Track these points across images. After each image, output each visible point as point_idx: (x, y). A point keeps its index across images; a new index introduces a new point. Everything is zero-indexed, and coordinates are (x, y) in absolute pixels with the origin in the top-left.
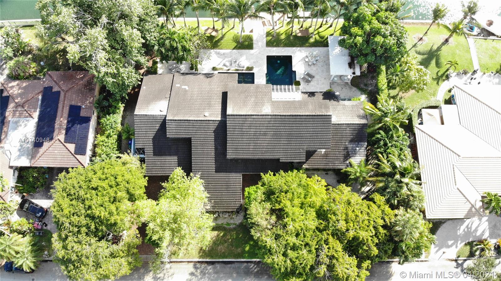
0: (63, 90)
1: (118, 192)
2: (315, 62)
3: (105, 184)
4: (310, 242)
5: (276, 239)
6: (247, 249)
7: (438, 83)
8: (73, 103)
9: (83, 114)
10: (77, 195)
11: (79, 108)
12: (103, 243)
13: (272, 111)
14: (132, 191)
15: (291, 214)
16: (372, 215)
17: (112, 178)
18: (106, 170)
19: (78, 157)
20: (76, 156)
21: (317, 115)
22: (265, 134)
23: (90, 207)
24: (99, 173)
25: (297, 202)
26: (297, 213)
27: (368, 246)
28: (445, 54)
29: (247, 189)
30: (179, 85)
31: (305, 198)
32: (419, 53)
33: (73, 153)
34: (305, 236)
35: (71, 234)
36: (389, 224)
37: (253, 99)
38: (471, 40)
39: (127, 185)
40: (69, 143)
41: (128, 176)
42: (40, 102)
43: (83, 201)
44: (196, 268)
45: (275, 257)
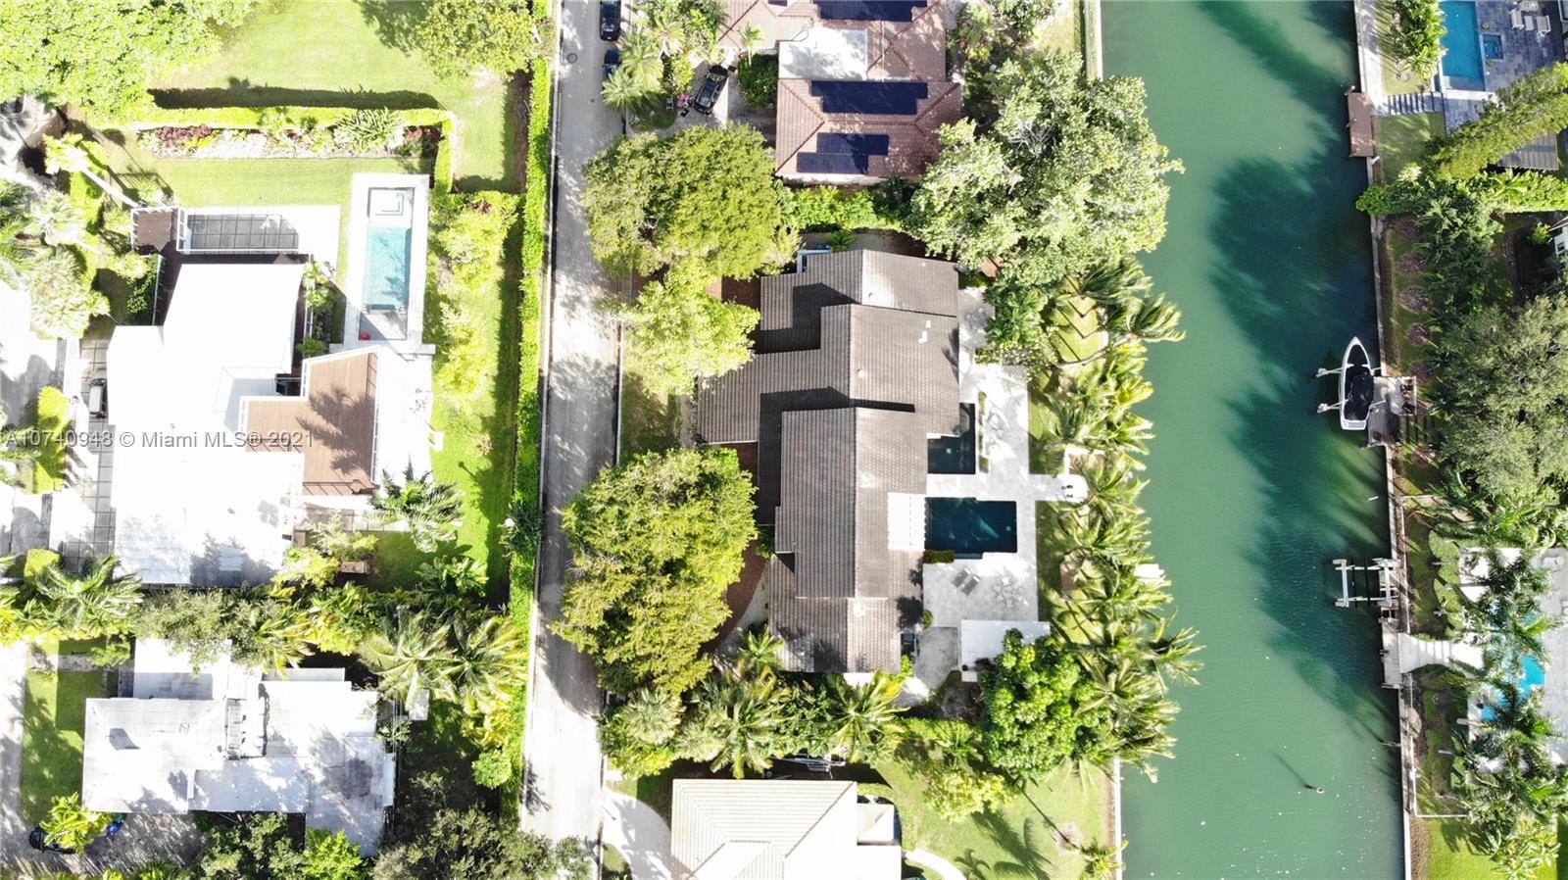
0: (918, 119)
1: (719, 233)
3: (732, 210)
4: (629, 544)
5: (637, 487)
7: (959, 860)
8: (893, 140)
9: (873, 160)
10: (717, 166)
11: (884, 152)
12: (640, 214)
13: (862, 490)
14: (721, 255)
15: (677, 513)
16: (670, 650)
17: (742, 222)
18: (756, 210)
19: (794, 160)
20: (795, 157)
21: (854, 571)
22: (822, 478)
23: (693, 189)
24: (750, 199)
25: (698, 527)
26: (679, 524)
27: (621, 644)
29: (734, 451)
30: (928, 325)
31: (704, 542)
32: (1027, 828)
33: (801, 150)
34: (639, 534)
35: (654, 162)
36: (655, 681)
37: (891, 457)
39: (730, 246)
40: (818, 142)
41: (746, 246)
42: (898, 78)
43: (705, 178)
44: (610, 368)
45: (607, 485)
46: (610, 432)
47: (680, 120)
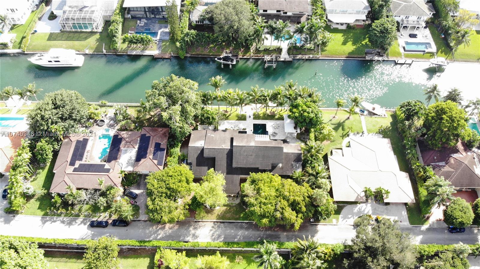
0: (152, 136)
1: (182, 178)
2: (278, 127)
4: (272, 202)
5: (256, 200)
6: (242, 215)
7: (343, 138)
8: (157, 142)
9: (162, 147)
10: (161, 179)
11: (160, 144)
13: (255, 145)
15: (263, 190)
19: (159, 166)
20: (158, 166)
21: (277, 147)
22: (251, 155)
23: (168, 184)
25: (266, 185)
26: (266, 189)
27: (300, 205)
28: (347, 124)
29: (242, 184)
30: (209, 135)
32: (333, 124)
33: (156, 164)
34: (269, 199)
35: (157, 197)
36: (310, 195)
37: (246, 140)
38: (362, 117)
39: (186, 176)
40: (155, 160)
42: (139, 141)
44: (215, 225)
45: (256, 208)
46: (234, 224)
47: (138, 204)
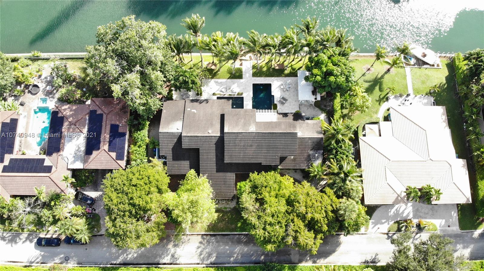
0: (105, 113)
1: (151, 188)
2: (288, 89)
3: (142, 182)
4: (281, 221)
5: (258, 219)
6: (239, 225)
7: (379, 104)
8: (113, 123)
9: (121, 130)
10: (122, 189)
11: (117, 126)
12: (141, 222)
13: (256, 130)
14: (160, 187)
15: (268, 202)
16: (324, 203)
17: (147, 178)
18: (141, 173)
19: (119, 162)
20: (117, 161)
21: (288, 133)
22: (251, 146)
23: (132, 198)
24: (137, 175)
25: (273, 193)
26: (273, 201)
27: (321, 223)
28: (387, 81)
29: (239, 184)
30: (189, 109)
31: (279, 191)
32: (366, 82)
33: (115, 159)
34: (278, 217)
35: (118, 217)
36: (335, 209)
37: (242, 121)
38: (408, 69)
39: (157, 183)
40: (112, 152)
41: (157, 177)
42: (87, 121)
43: (127, 194)
44: (204, 239)
45: (257, 231)
46: (229, 237)
47: (97, 212)
